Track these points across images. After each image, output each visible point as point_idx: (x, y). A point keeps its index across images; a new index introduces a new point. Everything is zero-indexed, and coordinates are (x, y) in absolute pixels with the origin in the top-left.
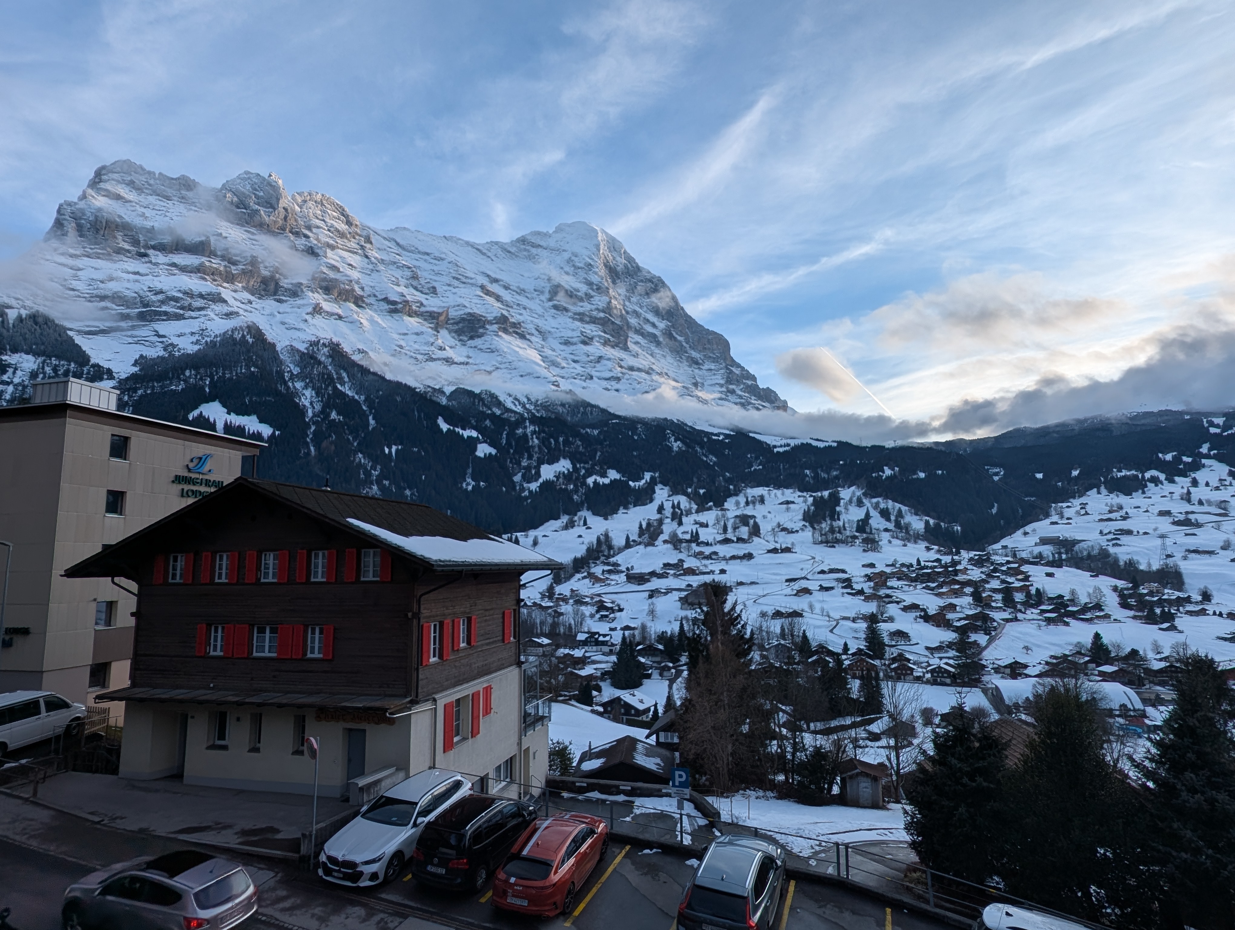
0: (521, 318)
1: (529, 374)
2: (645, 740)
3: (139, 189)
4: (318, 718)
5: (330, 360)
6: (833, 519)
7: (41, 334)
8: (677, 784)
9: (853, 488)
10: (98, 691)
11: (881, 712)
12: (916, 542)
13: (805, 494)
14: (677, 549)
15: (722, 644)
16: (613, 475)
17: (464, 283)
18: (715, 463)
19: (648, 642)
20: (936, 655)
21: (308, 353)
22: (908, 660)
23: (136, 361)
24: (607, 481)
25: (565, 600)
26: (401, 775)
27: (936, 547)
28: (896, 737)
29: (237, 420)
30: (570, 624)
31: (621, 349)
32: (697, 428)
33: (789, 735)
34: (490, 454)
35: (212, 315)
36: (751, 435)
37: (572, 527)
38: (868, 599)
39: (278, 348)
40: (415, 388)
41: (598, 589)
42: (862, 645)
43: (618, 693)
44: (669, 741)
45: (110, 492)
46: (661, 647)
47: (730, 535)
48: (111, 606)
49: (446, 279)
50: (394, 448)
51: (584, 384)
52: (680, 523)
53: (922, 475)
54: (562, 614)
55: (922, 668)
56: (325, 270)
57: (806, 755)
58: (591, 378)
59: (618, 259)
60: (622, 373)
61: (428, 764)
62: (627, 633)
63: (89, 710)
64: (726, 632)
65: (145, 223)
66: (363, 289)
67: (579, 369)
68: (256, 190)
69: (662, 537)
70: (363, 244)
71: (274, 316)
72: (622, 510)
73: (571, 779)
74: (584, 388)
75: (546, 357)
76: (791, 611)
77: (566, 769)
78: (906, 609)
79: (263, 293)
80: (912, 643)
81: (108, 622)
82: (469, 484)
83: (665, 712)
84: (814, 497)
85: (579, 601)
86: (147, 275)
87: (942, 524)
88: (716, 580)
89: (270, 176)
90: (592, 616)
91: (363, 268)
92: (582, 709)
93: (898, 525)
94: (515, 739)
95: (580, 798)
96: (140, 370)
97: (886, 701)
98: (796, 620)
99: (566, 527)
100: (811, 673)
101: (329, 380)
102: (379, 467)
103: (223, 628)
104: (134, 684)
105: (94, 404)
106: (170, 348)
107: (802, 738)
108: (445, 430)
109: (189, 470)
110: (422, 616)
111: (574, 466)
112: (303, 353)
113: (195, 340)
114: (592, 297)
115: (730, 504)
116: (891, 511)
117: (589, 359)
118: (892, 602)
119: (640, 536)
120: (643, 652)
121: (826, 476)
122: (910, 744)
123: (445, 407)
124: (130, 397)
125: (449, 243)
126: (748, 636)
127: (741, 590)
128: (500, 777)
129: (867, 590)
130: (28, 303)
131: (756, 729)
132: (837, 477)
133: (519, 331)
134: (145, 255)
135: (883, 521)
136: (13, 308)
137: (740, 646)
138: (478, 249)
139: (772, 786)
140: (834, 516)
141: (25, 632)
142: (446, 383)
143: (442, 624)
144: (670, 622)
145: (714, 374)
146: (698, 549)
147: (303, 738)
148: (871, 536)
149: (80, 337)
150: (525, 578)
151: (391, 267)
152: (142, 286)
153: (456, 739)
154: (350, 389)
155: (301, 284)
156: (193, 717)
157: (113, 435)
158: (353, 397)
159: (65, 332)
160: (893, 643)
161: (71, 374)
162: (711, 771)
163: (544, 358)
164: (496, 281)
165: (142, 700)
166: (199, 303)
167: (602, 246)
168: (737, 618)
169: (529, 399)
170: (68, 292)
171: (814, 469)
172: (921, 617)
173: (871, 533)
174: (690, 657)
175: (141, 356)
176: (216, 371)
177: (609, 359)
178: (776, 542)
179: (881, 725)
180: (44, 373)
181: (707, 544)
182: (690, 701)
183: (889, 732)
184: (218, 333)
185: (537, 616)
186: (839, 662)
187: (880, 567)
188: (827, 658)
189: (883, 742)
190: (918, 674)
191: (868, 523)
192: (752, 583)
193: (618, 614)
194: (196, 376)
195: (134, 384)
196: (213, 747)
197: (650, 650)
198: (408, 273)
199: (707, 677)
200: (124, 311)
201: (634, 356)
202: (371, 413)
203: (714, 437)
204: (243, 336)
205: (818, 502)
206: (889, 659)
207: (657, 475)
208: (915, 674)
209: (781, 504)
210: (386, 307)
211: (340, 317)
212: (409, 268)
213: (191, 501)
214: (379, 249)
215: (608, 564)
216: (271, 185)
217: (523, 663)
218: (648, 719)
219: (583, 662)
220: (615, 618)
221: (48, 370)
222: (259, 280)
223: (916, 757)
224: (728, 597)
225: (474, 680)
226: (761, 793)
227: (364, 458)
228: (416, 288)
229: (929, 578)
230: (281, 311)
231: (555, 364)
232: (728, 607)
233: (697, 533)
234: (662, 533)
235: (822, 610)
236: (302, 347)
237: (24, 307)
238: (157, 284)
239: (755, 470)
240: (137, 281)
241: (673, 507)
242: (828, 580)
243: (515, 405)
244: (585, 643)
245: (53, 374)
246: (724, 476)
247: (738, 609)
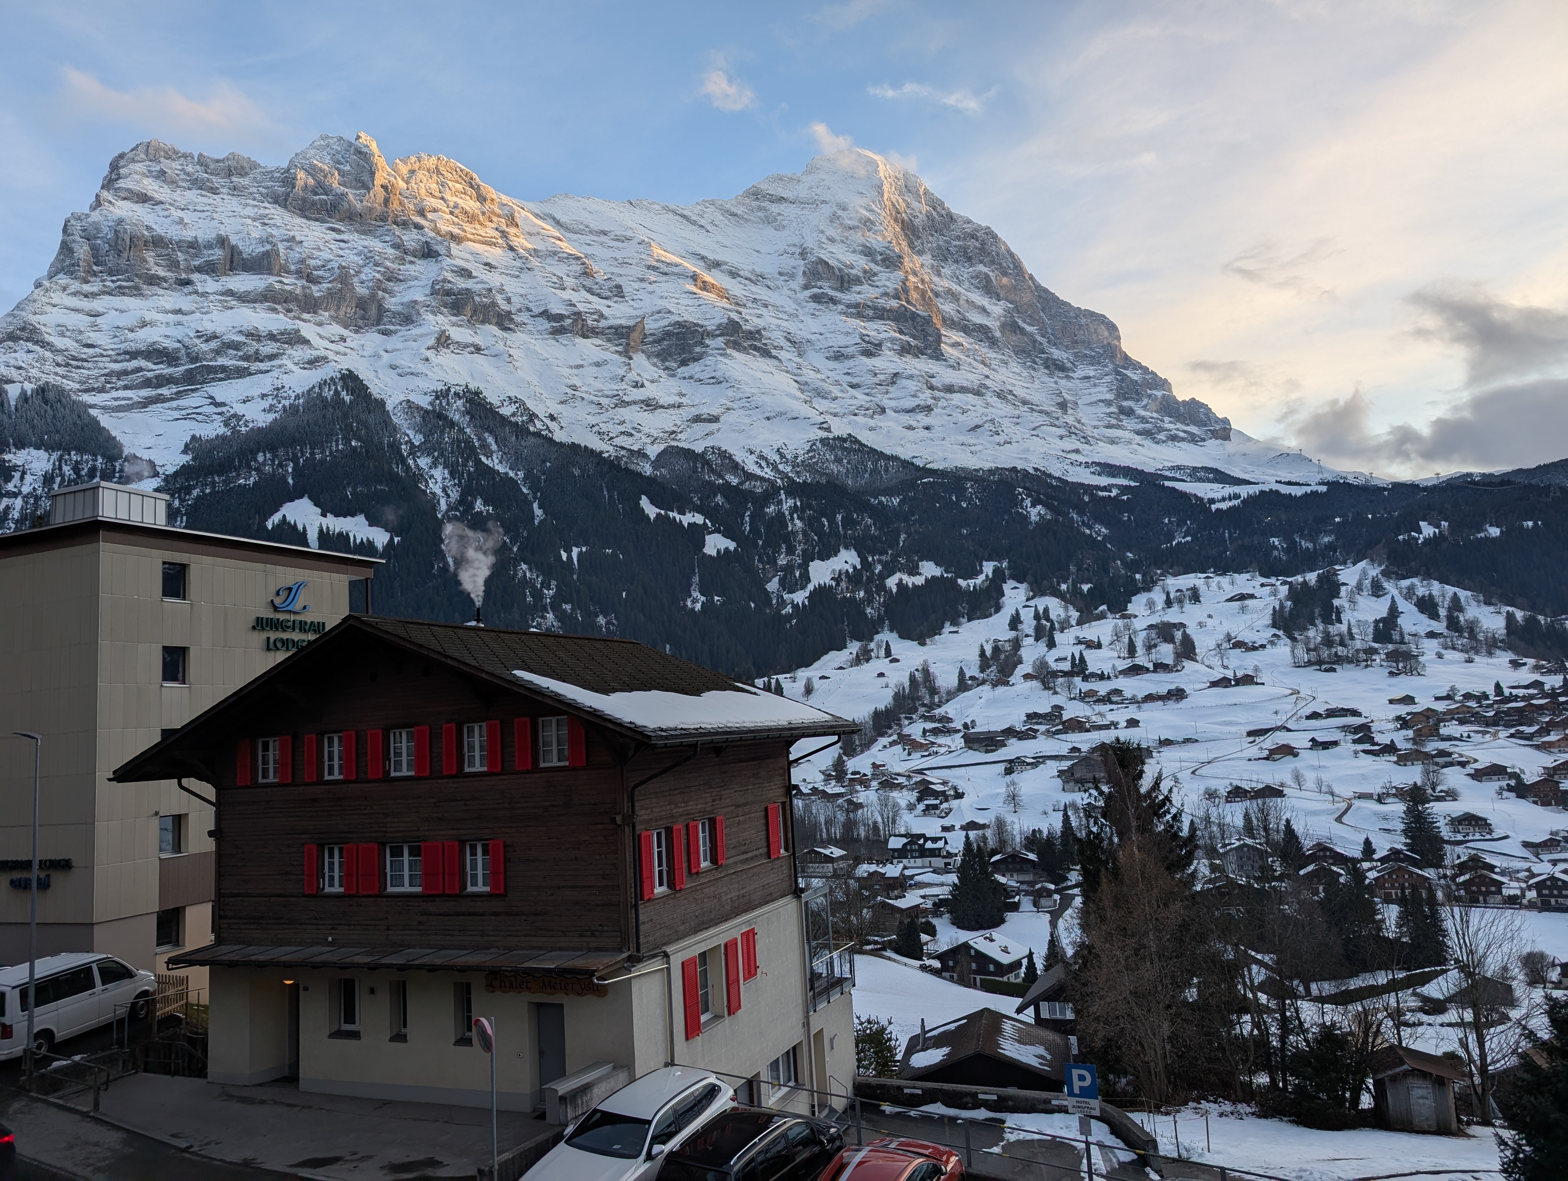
0: (759, 323)
1: (780, 414)
2: (1015, 1016)
3: (173, 182)
4: (490, 987)
5: (467, 418)
6: (1327, 621)
7: (54, 416)
8: (1077, 1091)
9: (1363, 564)
10: (168, 952)
11: (1443, 961)
12: (1490, 654)
13: (1273, 580)
14: (1049, 688)
15: (1139, 849)
16: (929, 569)
17: (666, 274)
18: (1105, 536)
19: (1010, 850)
20: (1546, 857)
21: (434, 411)
22: (1492, 868)
23: (186, 445)
24: (919, 581)
25: (864, 782)
26: (622, 1076)
27: (1531, 661)
28: (1475, 1006)
29: (336, 524)
30: (875, 823)
31: (931, 357)
32: (1070, 479)
33: (1272, 1004)
34: (727, 549)
35: (290, 366)
36: (1167, 484)
37: (868, 660)
38: (1404, 759)
39: (389, 407)
40: (602, 452)
41: (917, 761)
42: (1400, 842)
43: (964, 936)
44: (1058, 1016)
45: (165, 649)
46: (1032, 856)
47: (1141, 659)
48: (179, 820)
49: (637, 271)
50: (575, 551)
51: (872, 423)
52: (1051, 644)
53: (1494, 532)
54: (861, 806)
55: (1518, 880)
56: (449, 276)
57: (1306, 1040)
58: (883, 411)
59: (915, 204)
60: (934, 398)
61: (662, 1058)
62: (972, 834)
63: (161, 981)
64: (1145, 828)
65: (184, 233)
66: (508, 300)
67: (860, 397)
68: (339, 163)
69: (1021, 670)
70: (504, 227)
71: (380, 357)
72: (948, 628)
73: (895, 1082)
74: (871, 429)
75: (806, 383)
76: (1261, 786)
77: (885, 1065)
78: (1479, 775)
79: (360, 323)
80: (1495, 835)
81: (177, 848)
82: (696, 601)
83: (1047, 968)
84: (1290, 583)
85: (888, 783)
86: (193, 312)
87: (1541, 618)
88: (1122, 739)
89: (358, 137)
90: (911, 807)
91: (507, 268)
92: (905, 965)
93: (1453, 624)
94: (797, 1016)
95: (912, 1113)
96: (193, 459)
97: (1452, 941)
98: (1271, 802)
99: (857, 661)
100: (1306, 894)
101: (468, 450)
102: (554, 583)
103: (341, 850)
104: (220, 940)
105: (136, 519)
106: (233, 422)
107: (1297, 1010)
108: (652, 516)
109: (276, 609)
110: (637, 820)
111: (864, 560)
112: (427, 412)
113: (267, 406)
114: (875, 274)
115: (1137, 605)
116: (1438, 600)
117: (876, 380)
118: (1451, 764)
119: (982, 670)
120: (1003, 867)
121: (1310, 546)
122: (1505, 1019)
123: (651, 480)
124: (182, 501)
125: (637, 211)
126: (1185, 832)
127: (1167, 753)
128: (778, 1078)
129: (1401, 745)
130: (34, 372)
131: (1211, 995)
132: (1330, 547)
133: (759, 345)
134: (188, 283)
135: (1423, 618)
136: (14, 382)
137: (1171, 851)
138: (683, 216)
139: (1247, 1094)
140: (1331, 615)
141: (65, 865)
142: (649, 440)
143: (669, 830)
144: (1045, 813)
145: (1095, 385)
146: (1086, 687)
147: (469, 1018)
148: (1403, 647)
149: (107, 416)
150: (797, 750)
151: (549, 260)
152: (187, 331)
153: (704, 1018)
154: (501, 462)
155: (416, 302)
156: (306, 989)
157: (164, 563)
158: (506, 474)
159: (86, 412)
160: (1459, 837)
161: (98, 474)
162: (1135, 1068)
163: (803, 386)
164: (716, 265)
165: (232, 965)
166: (269, 348)
167: (886, 188)
168: (1163, 803)
169: (782, 456)
170: (86, 350)
171: (1287, 536)
172: (1510, 789)
173: (1402, 642)
174: (1085, 872)
175: (194, 437)
176: (301, 450)
177: (911, 377)
178: (1226, 667)
179: (1444, 985)
180: (62, 475)
181: (1102, 677)
182: (1090, 948)
183: (1460, 998)
184: (299, 391)
185: (821, 811)
186: (1358, 875)
187: (1424, 702)
188: (1335, 868)
189: (1452, 1016)
190: (1512, 892)
191: (1396, 625)
192: (1187, 741)
193: (954, 803)
194: (273, 461)
195: (187, 480)
196: (338, 1034)
197: (1014, 863)
198: (577, 268)
199: (1116, 906)
200: (165, 372)
201: (953, 367)
202: (535, 498)
203: (1101, 494)
204: (337, 393)
205: (1298, 594)
206: (1453, 867)
207: (1005, 564)
208: (1505, 892)
209: (1231, 600)
210: (547, 325)
211: (478, 349)
212: (578, 258)
213: (281, 656)
214: (530, 234)
215: (932, 719)
216: (360, 153)
217: (802, 891)
218: (1019, 980)
219: (901, 884)
220: (951, 810)
221: (66, 469)
222: (354, 305)
223: (1517, 1043)
224: (1146, 768)
225: (726, 920)
226: (1227, 1107)
227: (531, 570)
228: (590, 291)
229: (1523, 716)
230: (389, 349)
231: (820, 394)
232: (1145, 784)
233: (1082, 658)
234: (1020, 662)
235: (1319, 783)
236: (424, 402)
237: (29, 379)
238: (208, 325)
239: (1179, 543)
240: (179, 324)
241: (1037, 617)
242: (1326, 730)
243: (761, 466)
244: (901, 854)
245: (73, 476)
246: (1123, 560)
247: (1165, 786)
